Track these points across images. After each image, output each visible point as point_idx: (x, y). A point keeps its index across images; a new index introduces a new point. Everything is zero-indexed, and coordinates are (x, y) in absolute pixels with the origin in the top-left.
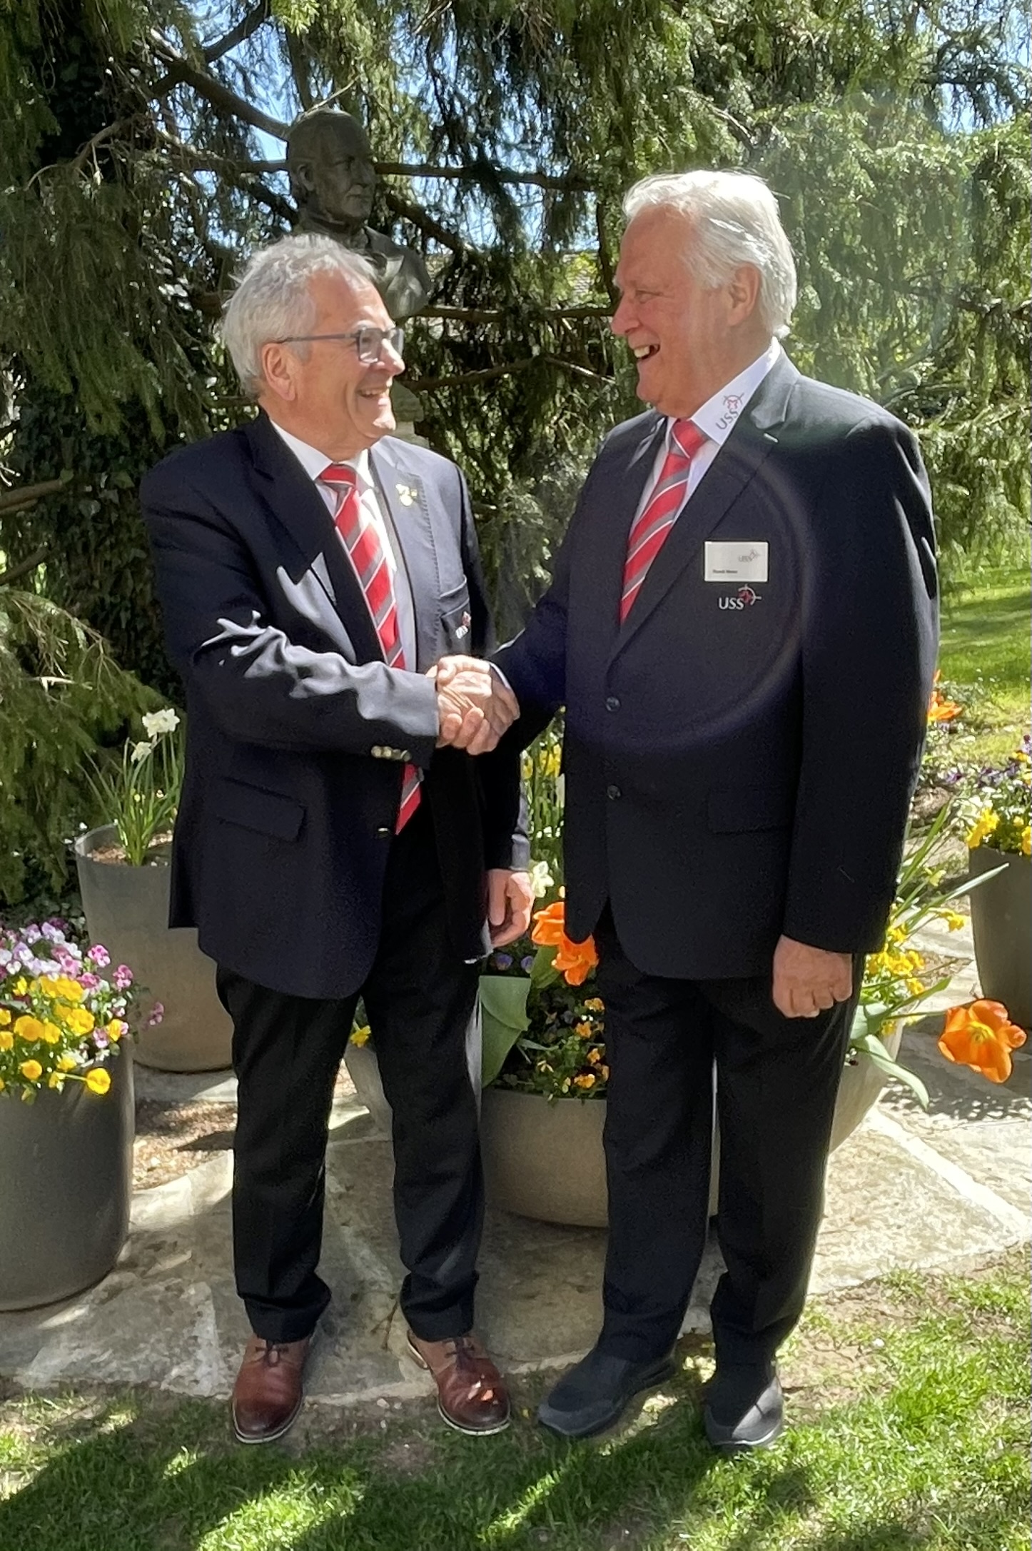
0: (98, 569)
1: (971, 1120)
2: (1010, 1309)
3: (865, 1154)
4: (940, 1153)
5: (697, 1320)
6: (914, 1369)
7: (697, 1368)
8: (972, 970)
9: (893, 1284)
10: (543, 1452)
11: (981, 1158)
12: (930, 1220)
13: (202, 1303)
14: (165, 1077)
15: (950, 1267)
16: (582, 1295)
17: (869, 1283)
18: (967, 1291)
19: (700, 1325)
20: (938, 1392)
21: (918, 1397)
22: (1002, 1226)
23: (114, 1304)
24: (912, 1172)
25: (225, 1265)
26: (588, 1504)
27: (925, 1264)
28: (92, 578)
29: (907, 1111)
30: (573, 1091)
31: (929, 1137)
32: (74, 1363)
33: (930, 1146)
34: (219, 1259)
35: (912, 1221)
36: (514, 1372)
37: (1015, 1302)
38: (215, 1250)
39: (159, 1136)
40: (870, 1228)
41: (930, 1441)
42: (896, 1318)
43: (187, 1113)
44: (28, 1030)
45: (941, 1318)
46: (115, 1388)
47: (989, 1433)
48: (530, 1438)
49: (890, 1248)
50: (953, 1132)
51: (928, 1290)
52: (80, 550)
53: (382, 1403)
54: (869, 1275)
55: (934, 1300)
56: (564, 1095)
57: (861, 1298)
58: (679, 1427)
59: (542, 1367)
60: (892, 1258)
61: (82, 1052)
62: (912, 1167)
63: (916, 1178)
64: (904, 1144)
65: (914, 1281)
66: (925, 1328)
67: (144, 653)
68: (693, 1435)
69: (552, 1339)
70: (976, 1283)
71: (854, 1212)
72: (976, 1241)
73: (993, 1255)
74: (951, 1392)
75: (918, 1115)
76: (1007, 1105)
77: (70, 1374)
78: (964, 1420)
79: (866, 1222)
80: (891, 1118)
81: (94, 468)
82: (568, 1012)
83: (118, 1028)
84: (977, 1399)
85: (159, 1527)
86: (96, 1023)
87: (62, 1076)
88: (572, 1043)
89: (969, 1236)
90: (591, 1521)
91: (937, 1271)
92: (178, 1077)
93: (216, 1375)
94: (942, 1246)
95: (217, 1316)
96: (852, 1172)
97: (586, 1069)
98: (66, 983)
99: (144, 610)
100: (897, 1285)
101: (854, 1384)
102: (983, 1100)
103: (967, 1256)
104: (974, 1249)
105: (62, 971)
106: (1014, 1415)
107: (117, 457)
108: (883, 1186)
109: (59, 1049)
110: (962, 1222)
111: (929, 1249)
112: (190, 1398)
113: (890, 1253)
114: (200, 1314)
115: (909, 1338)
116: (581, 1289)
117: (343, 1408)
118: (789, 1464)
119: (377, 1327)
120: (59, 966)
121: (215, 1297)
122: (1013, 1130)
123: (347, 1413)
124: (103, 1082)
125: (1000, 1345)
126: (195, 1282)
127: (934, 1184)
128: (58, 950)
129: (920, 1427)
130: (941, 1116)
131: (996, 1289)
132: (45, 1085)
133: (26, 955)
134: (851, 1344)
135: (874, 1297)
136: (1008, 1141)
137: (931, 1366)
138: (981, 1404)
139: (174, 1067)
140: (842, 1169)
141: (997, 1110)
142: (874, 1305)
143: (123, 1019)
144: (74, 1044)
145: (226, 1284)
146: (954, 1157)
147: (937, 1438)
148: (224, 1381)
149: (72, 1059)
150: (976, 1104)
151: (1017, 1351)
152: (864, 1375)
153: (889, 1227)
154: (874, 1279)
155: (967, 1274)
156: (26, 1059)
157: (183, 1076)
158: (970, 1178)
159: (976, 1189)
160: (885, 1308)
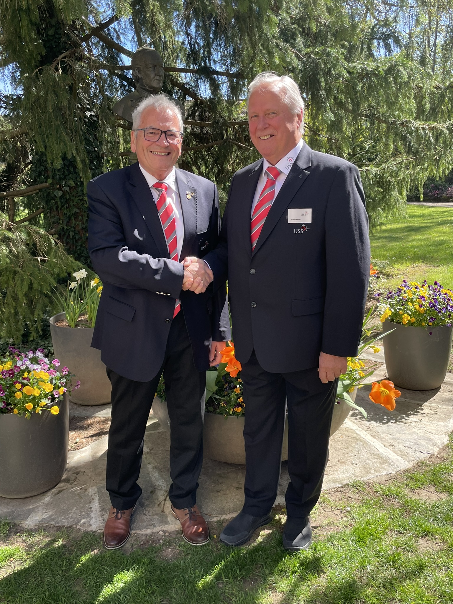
0: (62, 216)
1: (384, 423)
2: (397, 496)
3: (344, 437)
4: (372, 436)
5: (280, 500)
6: (361, 519)
7: (280, 519)
8: (384, 367)
10: (221, 552)
11: (387, 438)
12: (368, 461)
13: (94, 495)
14: (83, 407)
15: (375, 479)
16: (237, 491)
17: (345, 486)
18: (382, 489)
19: (282, 502)
20: (370, 528)
21: (363, 530)
22: (394, 464)
23: (60, 495)
24: (361, 443)
25: (103, 480)
26: (238, 572)
27: (366, 479)
28: (59, 219)
29: (360, 420)
30: (234, 413)
31: (368, 430)
32: (44, 519)
33: (368, 433)
34: (101, 478)
35: (361, 462)
36: (211, 521)
37: (399, 493)
38: (99, 474)
39: (80, 430)
40: (345, 465)
41: (367, 547)
42: (355, 499)
43: (90, 421)
44: (28, 391)
45: (371, 499)
46: (59, 528)
47: (389, 544)
48: (217, 547)
49: (353, 472)
50: (377, 428)
51: (367, 488)
52: (55, 209)
53: (161, 533)
54: (345, 482)
55: (369, 492)
56: (230, 415)
57: (342, 492)
58: (273, 541)
59: (222, 518)
60: (353, 476)
61: (49, 399)
62: (361, 441)
63: (363, 445)
64: (358, 433)
65: (361, 485)
66: (365, 503)
67: (79, 248)
68: (278, 545)
69: (226, 508)
70: (385, 486)
71: (340, 458)
72: (385, 470)
73: (391, 475)
74: (375, 528)
75: (364, 422)
76: (397, 418)
77: (42, 523)
78: (380, 539)
79: (344, 462)
80: (354, 422)
81: (60, 179)
82: (232, 384)
83: (63, 390)
84: (385, 530)
85: (75, 582)
86: (54, 388)
87: (41, 408)
88: (233, 396)
89: (383, 468)
90: (239, 579)
91: (370, 481)
92: (87, 408)
93: (98, 523)
94: (372, 472)
95: (99, 500)
96: (339, 443)
97: (239, 405)
98: (43, 373)
99: (79, 232)
100: (355, 487)
101: (339, 525)
102: (388, 416)
103: (381, 475)
104: (384, 473)
105: (42, 369)
106: (399, 537)
107: (69, 175)
108: (351, 449)
109: (40, 399)
110: (380, 462)
111: (368, 473)
112: (88, 532)
113: (353, 474)
114: (93, 499)
115: (360, 507)
116: (237, 488)
117: (146, 535)
118: (314, 556)
119: (160, 503)
120: (41, 367)
121: (98, 492)
122: (399, 428)
123: (148, 537)
124: (57, 411)
125: (394, 510)
126: (92, 486)
127: (369, 448)
128: (41, 361)
129: (363, 542)
130: (372, 422)
131: (392, 488)
132: (34, 412)
133: (28, 363)
134: (338, 509)
135: (346, 491)
136: (397, 431)
137: (369, 518)
138: (386, 533)
139: (86, 404)
140: (335, 442)
141: (393, 420)
142: (346, 494)
143: (65, 387)
144: (46, 396)
145: (103, 487)
146: (377, 438)
147: (370, 546)
148: (101, 525)
149: (45, 402)
150: (385, 417)
151: (400, 512)
152: (343, 521)
153: (353, 464)
154: (346, 484)
155: (382, 482)
156: (27, 403)
157: (89, 407)
158: (383, 446)
159: (385, 450)
160: (351, 495)
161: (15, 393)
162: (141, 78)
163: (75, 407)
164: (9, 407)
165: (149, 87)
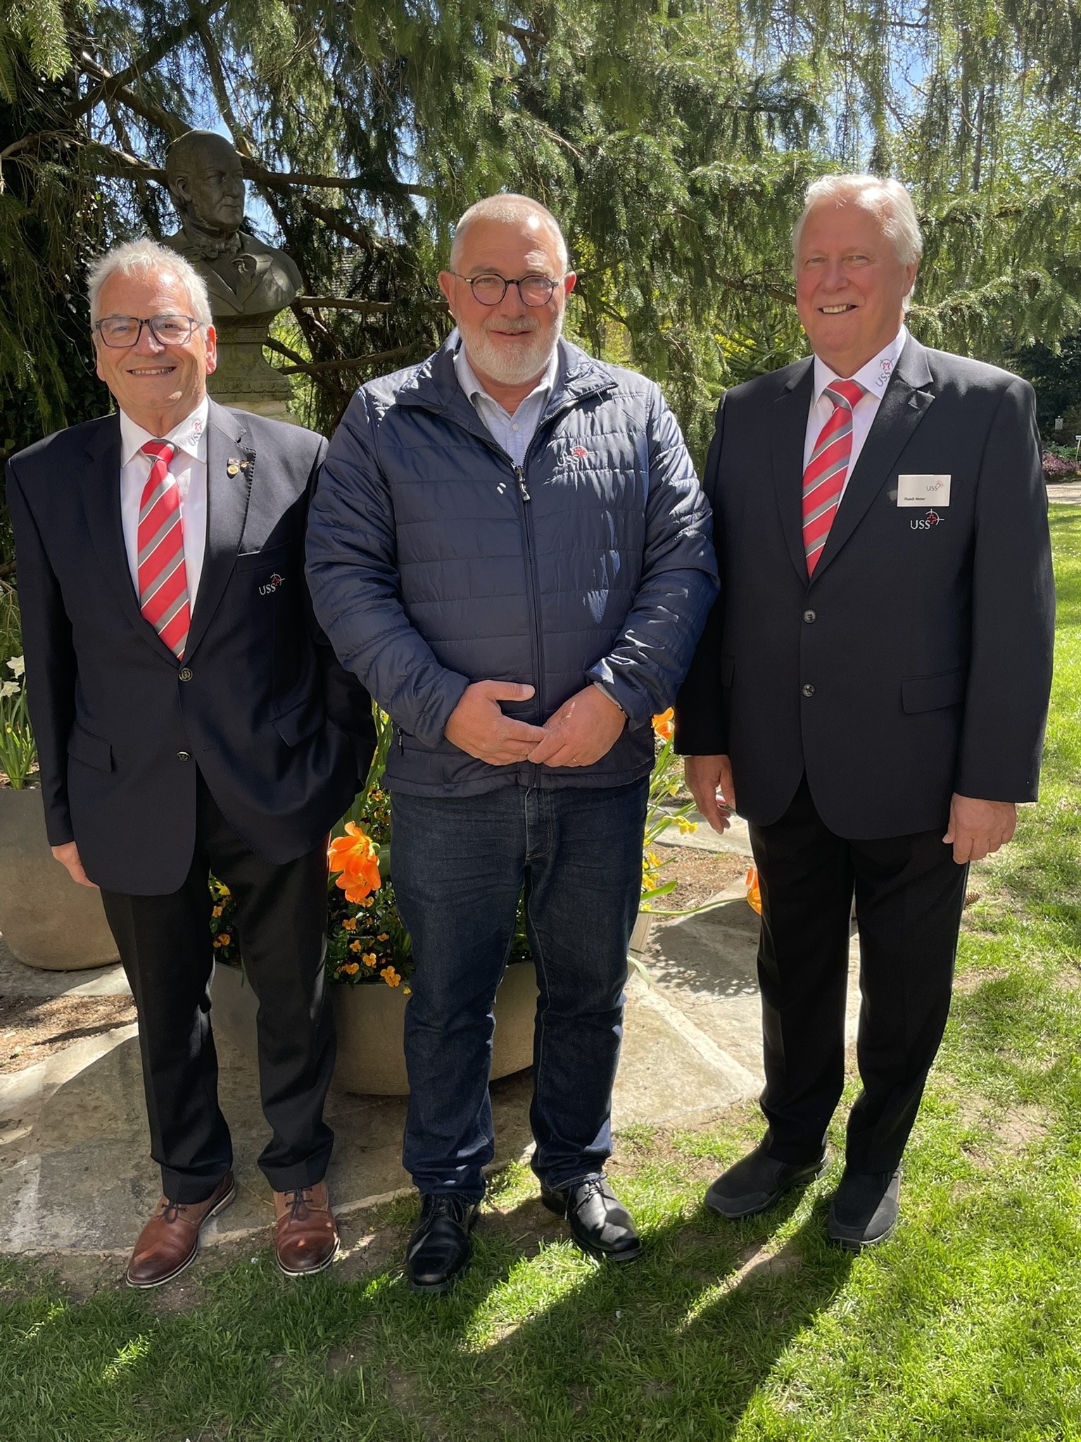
1: (728, 995)
4: (696, 1024)
9: (628, 1137)
11: (728, 1028)
12: (671, 1081)
13: (30, 1172)
15: (680, 1121)
18: (690, 1141)
27: (659, 1120)
31: (690, 1011)
34: (56, 1134)
35: (658, 1083)
39: (28, 1027)
40: (621, 1090)
43: (56, 1005)
49: (633, 1106)
50: (710, 1006)
51: (656, 1142)
55: (659, 1150)
60: (633, 1115)
63: (670, 1046)
65: (646, 1134)
72: (706, 1099)
73: (719, 1110)
80: (663, 995)
89: (702, 1095)
91: (668, 1125)
93: (27, 1235)
94: (677, 1103)
95: (41, 1183)
100: (633, 1138)
103: (696, 1111)
104: (703, 1105)
108: (641, 1054)
110: (699, 1083)
111: (666, 1106)
113: (632, 1110)
114: (26, 1182)
121: (43, 1167)
126: (30, 1154)
127: (684, 1050)
141: (750, 987)
148: (34, 1239)
150: (735, 982)
155: (693, 1128)
157: (62, 975)
159: (718, 1054)
162: (190, 201)
163: (29, 973)
165: (209, 223)
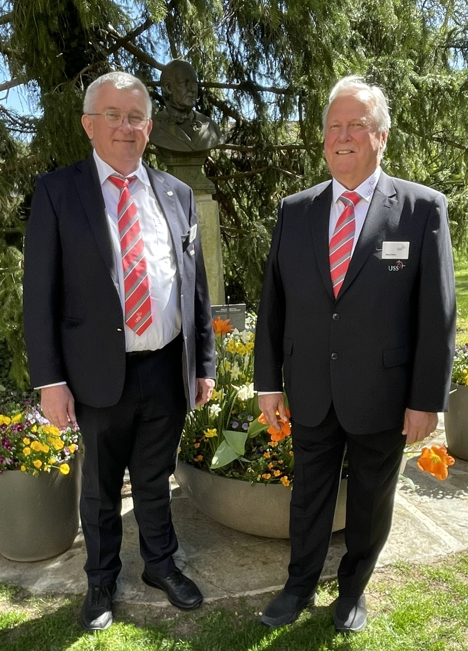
2: (446, 580)
4: (423, 512)
6: (402, 603)
8: (444, 433)
9: (397, 567)
11: (440, 515)
12: (415, 540)
16: (265, 566)
17: (387, 566)
20: (412, 613)
21: (403, 615)
22: (446, 544)
24: (410, 520)
27: (411, 560)
29: (411, 494)
30: (262, 480)
31: (419, 505)
32: (53, 585)
33: (419, 509)
36: (233, 596)
37: (449, 577)
41: (406, 634)
42: (397, 581)
44: (37, 447)
45: (416, 582)
46: (68, 595)
47: (432, 632)
48: (238, 625)
50: (429, 504)
54: (387, 563)
55: (414, 574)
56: (258, 482)
57: (382, 572)
59: (245, 595)
61: (59, 456)
62: (410, 518)
63: (411, 523)
64: (407, 508)
65: (406, 566)
66: (408, 586)
69: (250, 584)
70: (433, 568)
72: (435, 550)
73: (442, 557)
74: (417, 614)
75: (416, 497)
76: (454, 493)
77: (51, 589)
78: (422, 626)
80: (403, 497)
82: (261, 447)
83: (74, 447)
84: (428, 617)
86: (64, 445)
87: (50, 466)
88: (262, 460)
89: (432, 549)
91: (416, 562)
94: (420, 552)
97: (267, 471)
101: (376, 609)
102: (444, 491)
103: (430, 556)
104: (434, 554)
106: (444, 625)
109: (49, 455)
110: (429, 542)
111: (414, 553)
115: (402, 590)
117: (161, 608)
122: (455, 504)
123: (163, 610)
124: (67, 469)
125: (441, 595)
127: (419, 525)
129: (403, 628)
130: (425, 497)
131: (442, 571)
132: (43, 470)
133: (38, 416)
134: (377, 591)
135: (388, 572)
136: (453, 509)
137: (411, 602)
138: (430, 619)
142: (388, 576)
143: (77, 444)
144: (56, 453)
146: (428, 514)
147: (409, 633)
149: (54, 459)
151: (448, 597)
152: (381, 604)
154: (389, 565)
155: (430, 564)
156: (35, 459)
158: (434, 524)
159: (437, 528)
160: (393, 577)
161: (23, 448)
162: (172, 95)
164: (16, 463)
165: (180, 105)
